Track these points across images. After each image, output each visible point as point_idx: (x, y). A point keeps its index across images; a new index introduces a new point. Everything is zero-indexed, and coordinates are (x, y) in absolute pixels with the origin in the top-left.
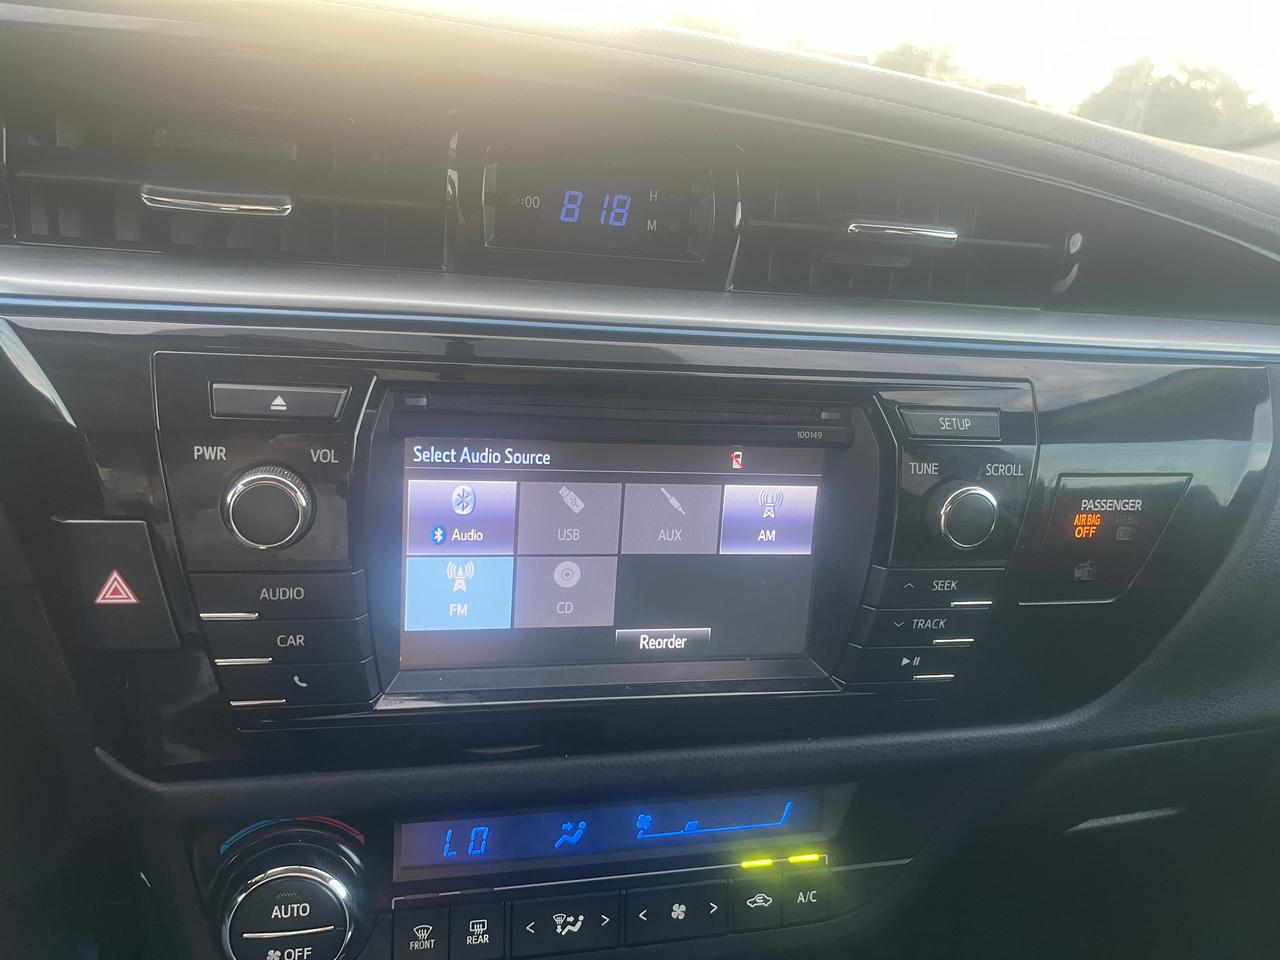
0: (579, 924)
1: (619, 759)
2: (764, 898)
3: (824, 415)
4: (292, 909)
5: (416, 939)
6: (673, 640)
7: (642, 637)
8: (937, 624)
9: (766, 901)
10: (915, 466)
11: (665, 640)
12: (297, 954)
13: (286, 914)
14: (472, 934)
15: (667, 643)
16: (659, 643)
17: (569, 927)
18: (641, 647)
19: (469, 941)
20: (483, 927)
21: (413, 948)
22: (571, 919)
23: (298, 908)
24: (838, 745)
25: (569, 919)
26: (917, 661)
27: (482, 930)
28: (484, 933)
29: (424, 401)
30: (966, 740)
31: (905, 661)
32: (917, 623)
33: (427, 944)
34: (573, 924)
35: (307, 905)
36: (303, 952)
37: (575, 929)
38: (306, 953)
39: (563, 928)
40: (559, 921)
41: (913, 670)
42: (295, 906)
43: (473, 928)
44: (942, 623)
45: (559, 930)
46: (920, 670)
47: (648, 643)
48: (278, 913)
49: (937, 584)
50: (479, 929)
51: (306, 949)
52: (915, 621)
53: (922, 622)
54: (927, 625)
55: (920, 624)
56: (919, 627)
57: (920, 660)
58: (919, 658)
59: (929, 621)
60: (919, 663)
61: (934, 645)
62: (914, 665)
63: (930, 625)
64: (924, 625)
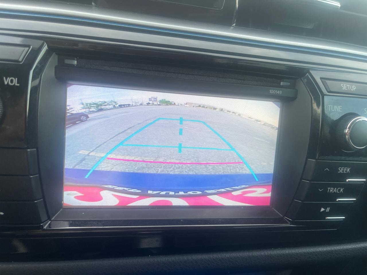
1: (177, 258)
3: (282, 84)
8: (339, 190)
10: (331, 107)
24: (287, 252)
26: (328, 210)
29: (75, 62)
30: (347, 250)
31: (322, 210)
32: (330, 189)
41: (326, 214)
44: (341, 190)
46: (329, 214)
49: (341, 169)
52: (329, 188)
53: (332, 189)
54: (334, 191)
55: (331, 190)
56: (330, 192)
57: (330, 209)
58: (329, 208)
59: (336, 189)
60: (329, 210)
61: (337, 201)
62: (326, 211)
63: (336, 191)
64: (333, 191)
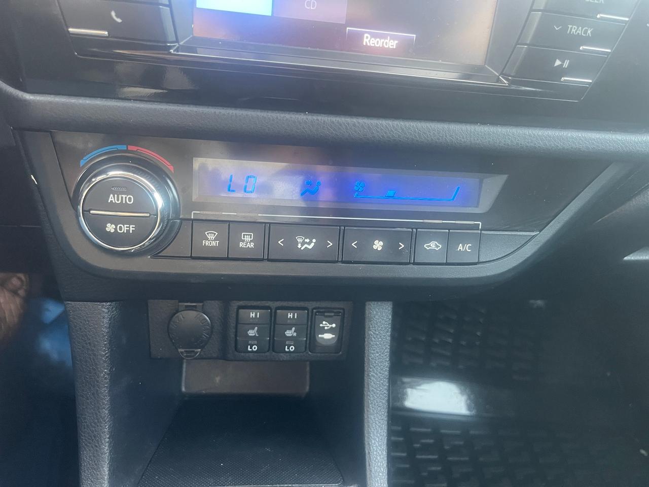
0: (313, 244)
2: (436, 244)
4: (122, 198)
5: (207, 239)
6: (388, 41)
7: (366, 35)
8: (586, 32)
9: (437, 246)
11: (382, 40)
12: (125, 229)
13: (118, 200)
14: (243, 241)
15: (383, 42)
16: (378, 42)
17: (306, 246)
18: (364, 44)
19: (241, 245)
20: (251, 238)
21: (205, 244)
22: (307, 240)
23: (126, 198)
25: (306, 240)
26: (566, 64)
27: (250, 239)
28: (251, 241)
31: (558, 63)
32: (571, 28)
33: (214, 244)
34: (309, 244)
35: (131, 196)
36: (129, 227)
37: (310, 247)
38: (131, 229)
39: (302, 246)
40: (300, 240)
41: (562, 72)
42: (124, 196)
43: (244, 237)
44: (589, 32)
45: (299, 246)
46: (568, 72)
47: (369, 41)
48: (113, 199)
50: (247, 239)
51: (131, 226)
52: (570, 26)
53: (575, 28)
54: (578, 32)
55: (573, 30)
56: (572, 32)
57: (569, 63)
58: (568, 61)
59: (580, 28)
60: (568, 65)
61: (581, 51)
62: (564, 67)
63: (580, 32)
64: (576, 31)
